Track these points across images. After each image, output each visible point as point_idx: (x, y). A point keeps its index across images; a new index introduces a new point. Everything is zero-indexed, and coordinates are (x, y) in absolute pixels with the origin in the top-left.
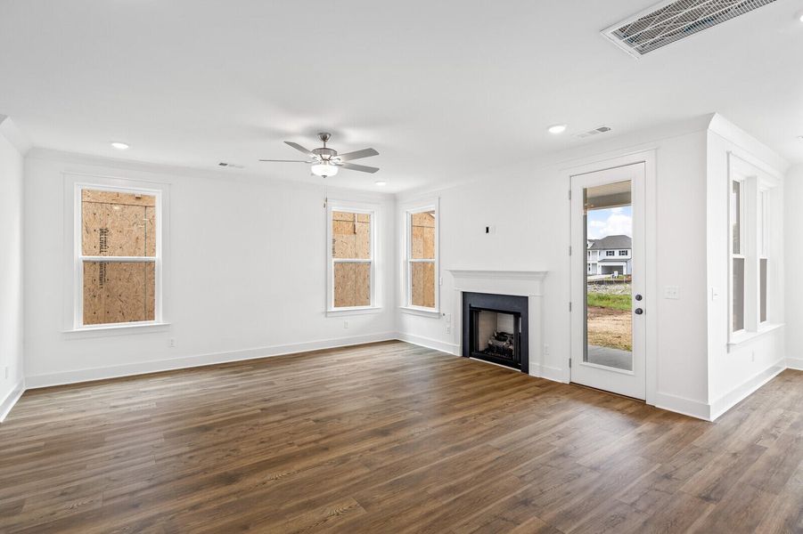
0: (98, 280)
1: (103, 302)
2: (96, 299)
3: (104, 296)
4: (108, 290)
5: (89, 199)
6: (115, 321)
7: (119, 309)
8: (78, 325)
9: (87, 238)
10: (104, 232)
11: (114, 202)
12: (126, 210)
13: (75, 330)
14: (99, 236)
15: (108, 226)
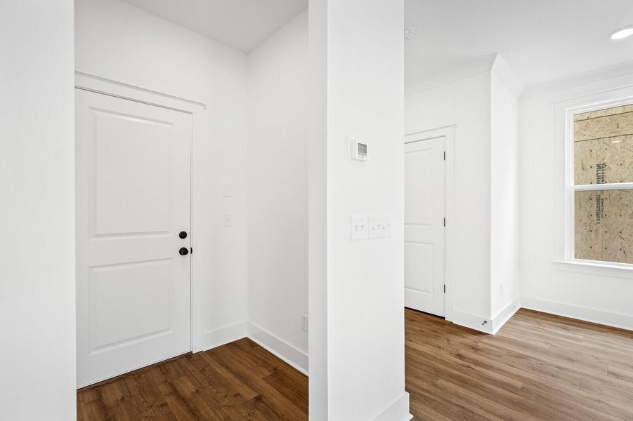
0: (594, 214)
1: (600, 237)
2: (593, 235)
3: (601, 231)
4: (606, 226)
5: (585, 138)
6: (615, 259)
7: (620, 247)
8: (568, 256)
9: (583, 175)
10: (601, 167)
11: (613, 135)
12: (628, 141)
13: (566, 262)
14: (595, 172)
15: (605, 161)
